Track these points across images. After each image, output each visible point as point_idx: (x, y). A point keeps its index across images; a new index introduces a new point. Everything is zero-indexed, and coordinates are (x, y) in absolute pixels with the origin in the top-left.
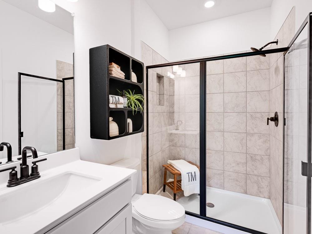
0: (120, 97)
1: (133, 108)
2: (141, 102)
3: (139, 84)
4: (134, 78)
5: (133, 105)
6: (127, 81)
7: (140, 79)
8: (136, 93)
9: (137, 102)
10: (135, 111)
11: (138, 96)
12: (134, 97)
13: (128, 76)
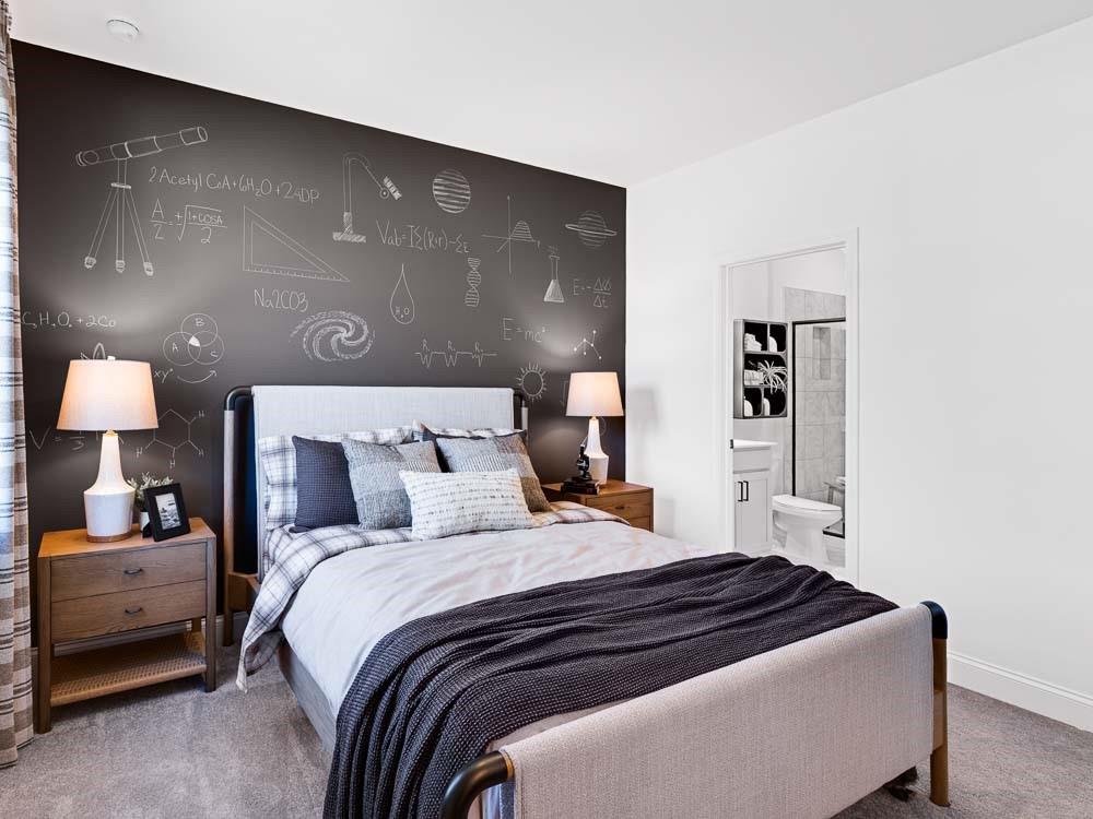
0: (755, 372)
1: (772, 386)
2: (782, 377)
3: (780, 353)
4: (772, 344)
5: (772, 381)
6: (764, 352)
7: (782, 346)
8: (776, 365)
9: (777, 377)
10: (774, 389)
11: (779, 369)
12: (772, 371)
13: (765, 347)
